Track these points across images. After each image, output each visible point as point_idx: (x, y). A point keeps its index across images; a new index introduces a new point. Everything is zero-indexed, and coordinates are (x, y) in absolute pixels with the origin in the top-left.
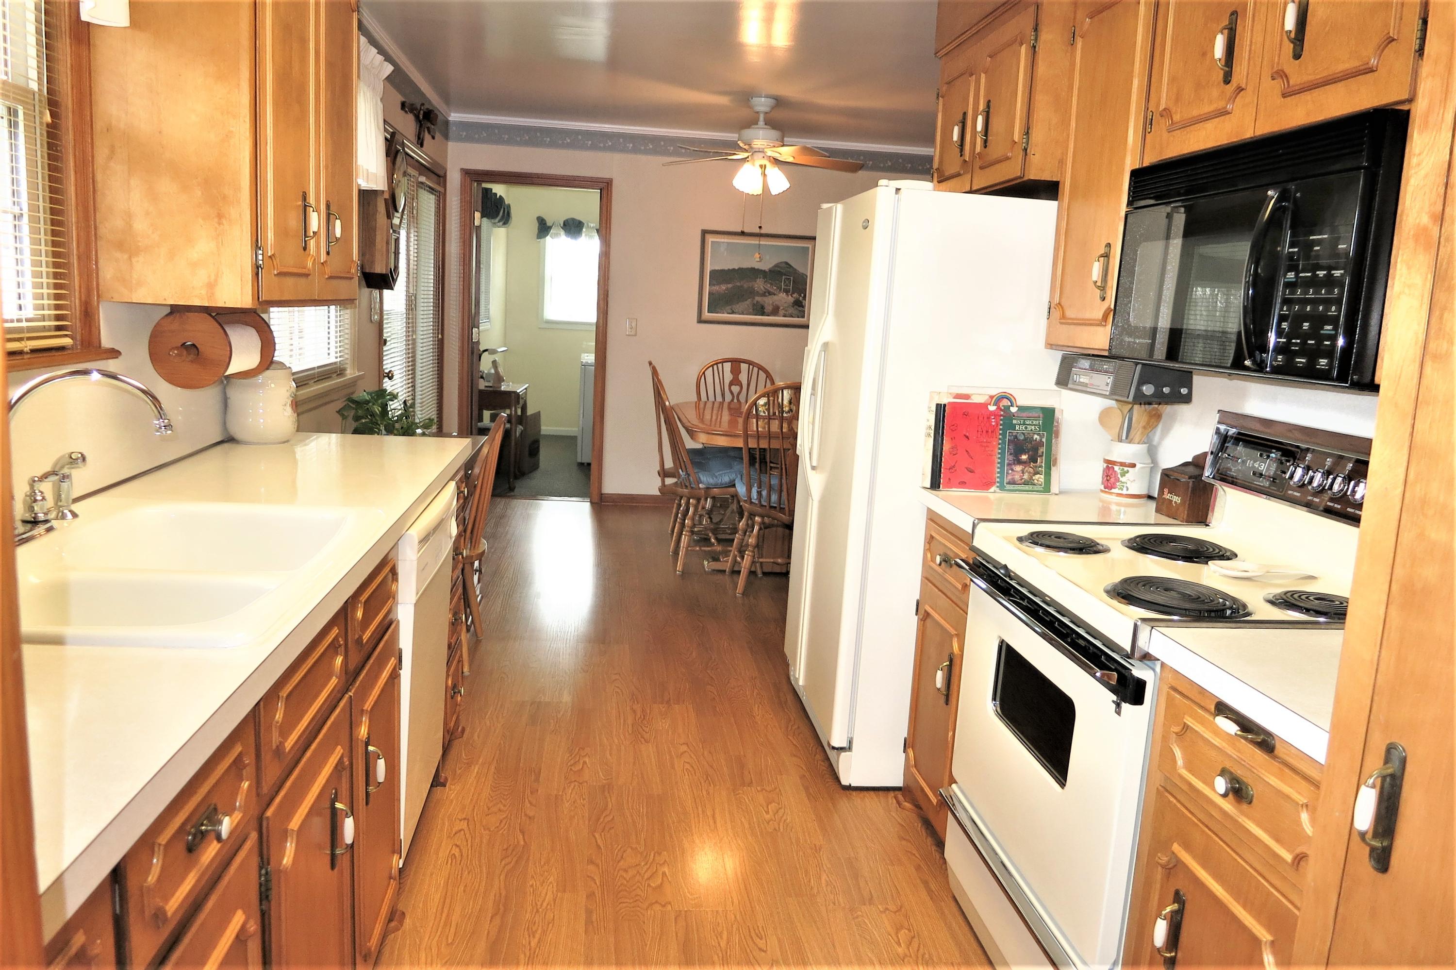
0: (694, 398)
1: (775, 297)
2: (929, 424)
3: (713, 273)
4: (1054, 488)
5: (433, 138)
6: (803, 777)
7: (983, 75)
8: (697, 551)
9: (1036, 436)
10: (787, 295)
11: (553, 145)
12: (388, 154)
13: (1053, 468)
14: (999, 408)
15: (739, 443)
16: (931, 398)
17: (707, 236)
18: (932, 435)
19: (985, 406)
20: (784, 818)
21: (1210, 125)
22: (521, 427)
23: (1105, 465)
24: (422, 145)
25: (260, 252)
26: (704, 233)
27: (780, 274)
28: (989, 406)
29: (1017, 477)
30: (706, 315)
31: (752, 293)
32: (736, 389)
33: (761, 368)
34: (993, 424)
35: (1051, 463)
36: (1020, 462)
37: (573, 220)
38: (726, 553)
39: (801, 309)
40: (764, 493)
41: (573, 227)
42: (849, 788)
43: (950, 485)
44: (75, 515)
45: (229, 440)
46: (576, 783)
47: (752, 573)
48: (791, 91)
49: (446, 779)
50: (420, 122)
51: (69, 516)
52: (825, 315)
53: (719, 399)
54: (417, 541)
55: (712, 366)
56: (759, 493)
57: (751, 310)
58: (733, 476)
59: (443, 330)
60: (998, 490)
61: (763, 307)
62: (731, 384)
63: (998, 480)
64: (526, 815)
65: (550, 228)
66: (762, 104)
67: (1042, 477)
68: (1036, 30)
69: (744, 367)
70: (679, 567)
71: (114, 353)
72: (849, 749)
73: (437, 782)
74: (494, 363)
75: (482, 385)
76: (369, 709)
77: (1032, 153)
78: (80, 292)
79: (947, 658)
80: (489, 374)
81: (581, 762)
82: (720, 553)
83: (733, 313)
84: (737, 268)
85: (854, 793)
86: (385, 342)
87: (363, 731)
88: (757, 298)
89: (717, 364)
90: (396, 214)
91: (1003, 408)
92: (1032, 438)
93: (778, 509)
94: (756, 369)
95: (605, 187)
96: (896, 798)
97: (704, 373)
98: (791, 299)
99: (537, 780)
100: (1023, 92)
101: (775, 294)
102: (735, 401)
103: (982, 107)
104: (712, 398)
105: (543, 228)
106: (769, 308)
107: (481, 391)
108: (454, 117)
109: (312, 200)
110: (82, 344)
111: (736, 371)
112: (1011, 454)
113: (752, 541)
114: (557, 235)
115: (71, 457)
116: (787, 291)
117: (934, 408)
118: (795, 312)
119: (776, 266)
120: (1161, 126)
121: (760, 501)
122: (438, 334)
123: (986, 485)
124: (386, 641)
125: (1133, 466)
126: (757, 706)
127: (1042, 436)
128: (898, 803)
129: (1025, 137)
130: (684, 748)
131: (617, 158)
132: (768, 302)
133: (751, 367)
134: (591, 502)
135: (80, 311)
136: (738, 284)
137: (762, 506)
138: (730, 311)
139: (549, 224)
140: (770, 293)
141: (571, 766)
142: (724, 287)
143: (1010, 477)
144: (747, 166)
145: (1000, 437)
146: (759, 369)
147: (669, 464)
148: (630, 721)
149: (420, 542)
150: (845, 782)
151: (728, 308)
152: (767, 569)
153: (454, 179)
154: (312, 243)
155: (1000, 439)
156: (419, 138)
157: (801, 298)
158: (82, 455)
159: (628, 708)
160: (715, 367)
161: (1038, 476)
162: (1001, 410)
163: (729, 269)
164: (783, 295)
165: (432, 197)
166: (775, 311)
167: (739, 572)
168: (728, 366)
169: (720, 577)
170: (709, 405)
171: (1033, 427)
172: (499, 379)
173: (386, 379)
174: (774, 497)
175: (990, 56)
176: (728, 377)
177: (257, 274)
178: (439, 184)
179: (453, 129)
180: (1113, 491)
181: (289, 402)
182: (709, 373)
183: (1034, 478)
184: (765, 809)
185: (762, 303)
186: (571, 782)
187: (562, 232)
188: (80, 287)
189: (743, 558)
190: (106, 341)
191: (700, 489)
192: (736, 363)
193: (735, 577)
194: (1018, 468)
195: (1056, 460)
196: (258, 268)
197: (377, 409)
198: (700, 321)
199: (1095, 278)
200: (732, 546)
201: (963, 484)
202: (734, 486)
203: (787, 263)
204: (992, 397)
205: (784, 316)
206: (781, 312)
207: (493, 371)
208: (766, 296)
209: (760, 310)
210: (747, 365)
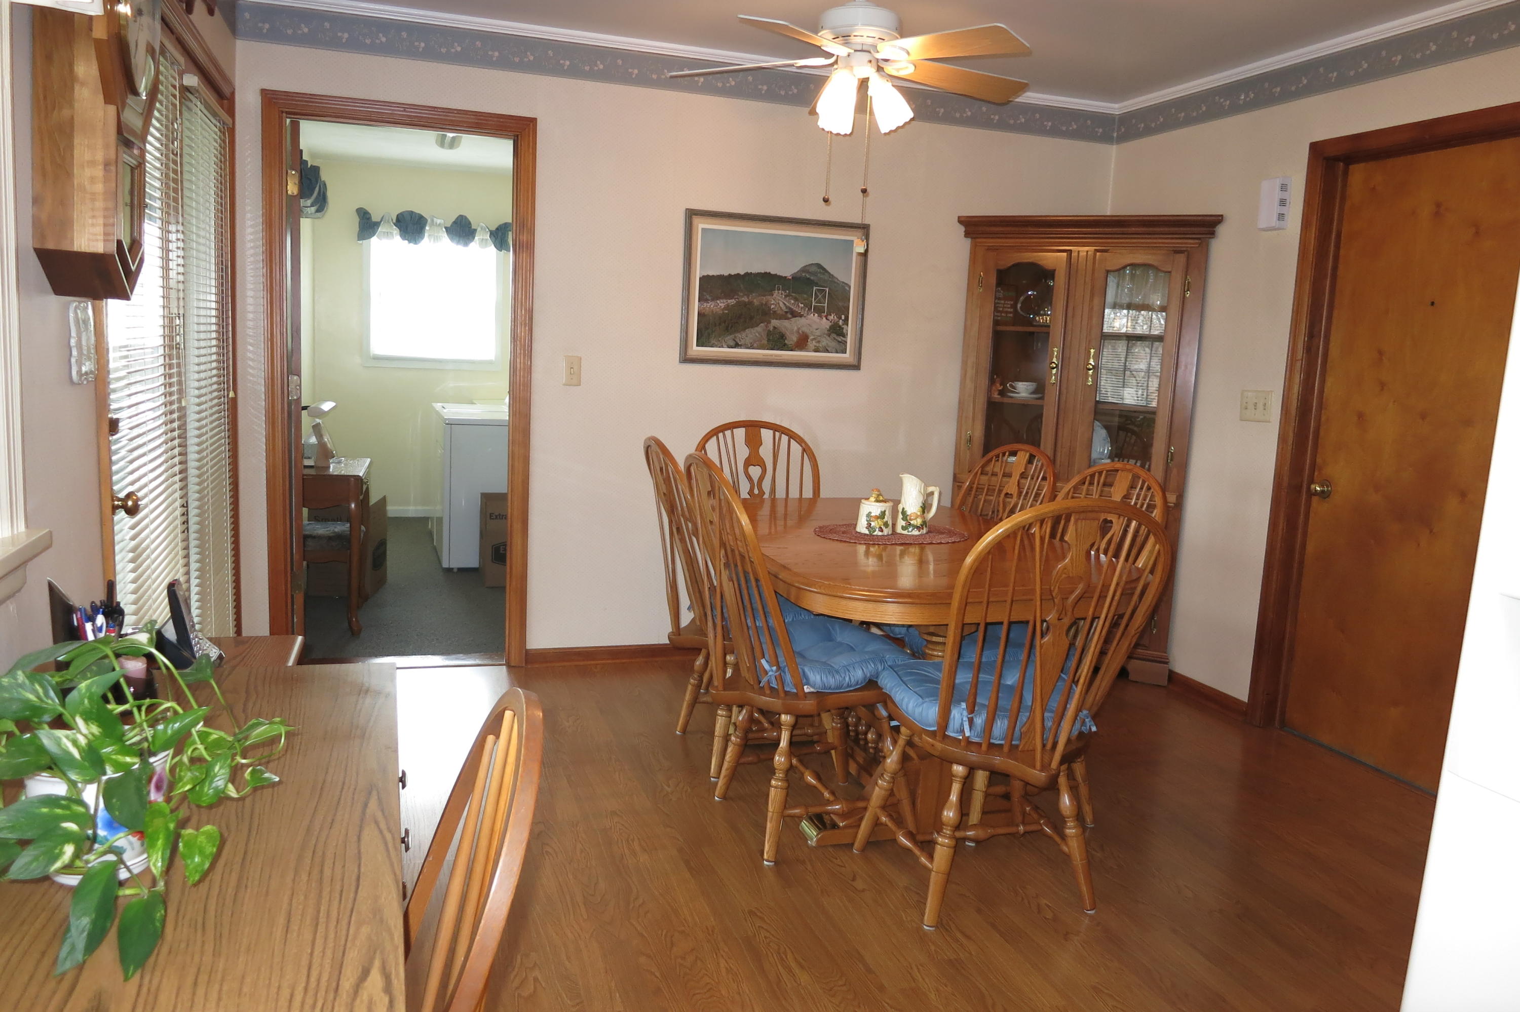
1: (801, 322)
3: (704, 280)
10: (820, 316)
17: (695, 220)
26: (691, 214)
27: (810, 283)
30: (696, 350)
31: (766, 313)
32: (755, 471)
33: (792, 435)
37: (411, 213)
39: (840, 339)
41: (411, 226)
55: (716, 434)
56: (967, 722)
57: (765, 342)
59: (235, 378)
61: (782, 336)
62: (748, 463)
65: (377, 224)
69: (767, 435)
74: (320, 429)
80: (312, 447)
83: (737, 345)
84: (742, 273)
86: (114, 426)
88: (775, 322)
89: (723, 431)
94: (785, 438)
95: (522, 133)
98: (825, 324)
101: (801, 316)
102: (756, 491)
105: (367, 224)
106: (792, 339)
111: (753, 442)
114: (388, 235)
116: (819, 311)
118: (833, 344)
119: (804, 269)
132: (791, 327)
133: (777, 434)
134: (509, 666)
136: (745, 299)
138: (732, 343)
139: (375, 218)
140: (794, 314)
142: (722, 304)
146: (790, 437)
151: (729, 339)
157: (841, 322)
160: (721, 435)
163: (730, 275)
164: (814, 317)
165: (211, 126)
166: (802, 343)
168: (740, 433)
172: (326, 454)
173: (121, 520)
176: (743, 452)
178: (222, 106)
179: (245, 6)
182: (712, 445)
185: (783, 330)
187: (396, 231)
192: (753, 428)
198: (686, 359)
203: (819, 266)
205: (816, 351)
206: (812, 344)
207: (316, 441)
208: (788, 319)
209: (778, 341)
210: (771, 432)
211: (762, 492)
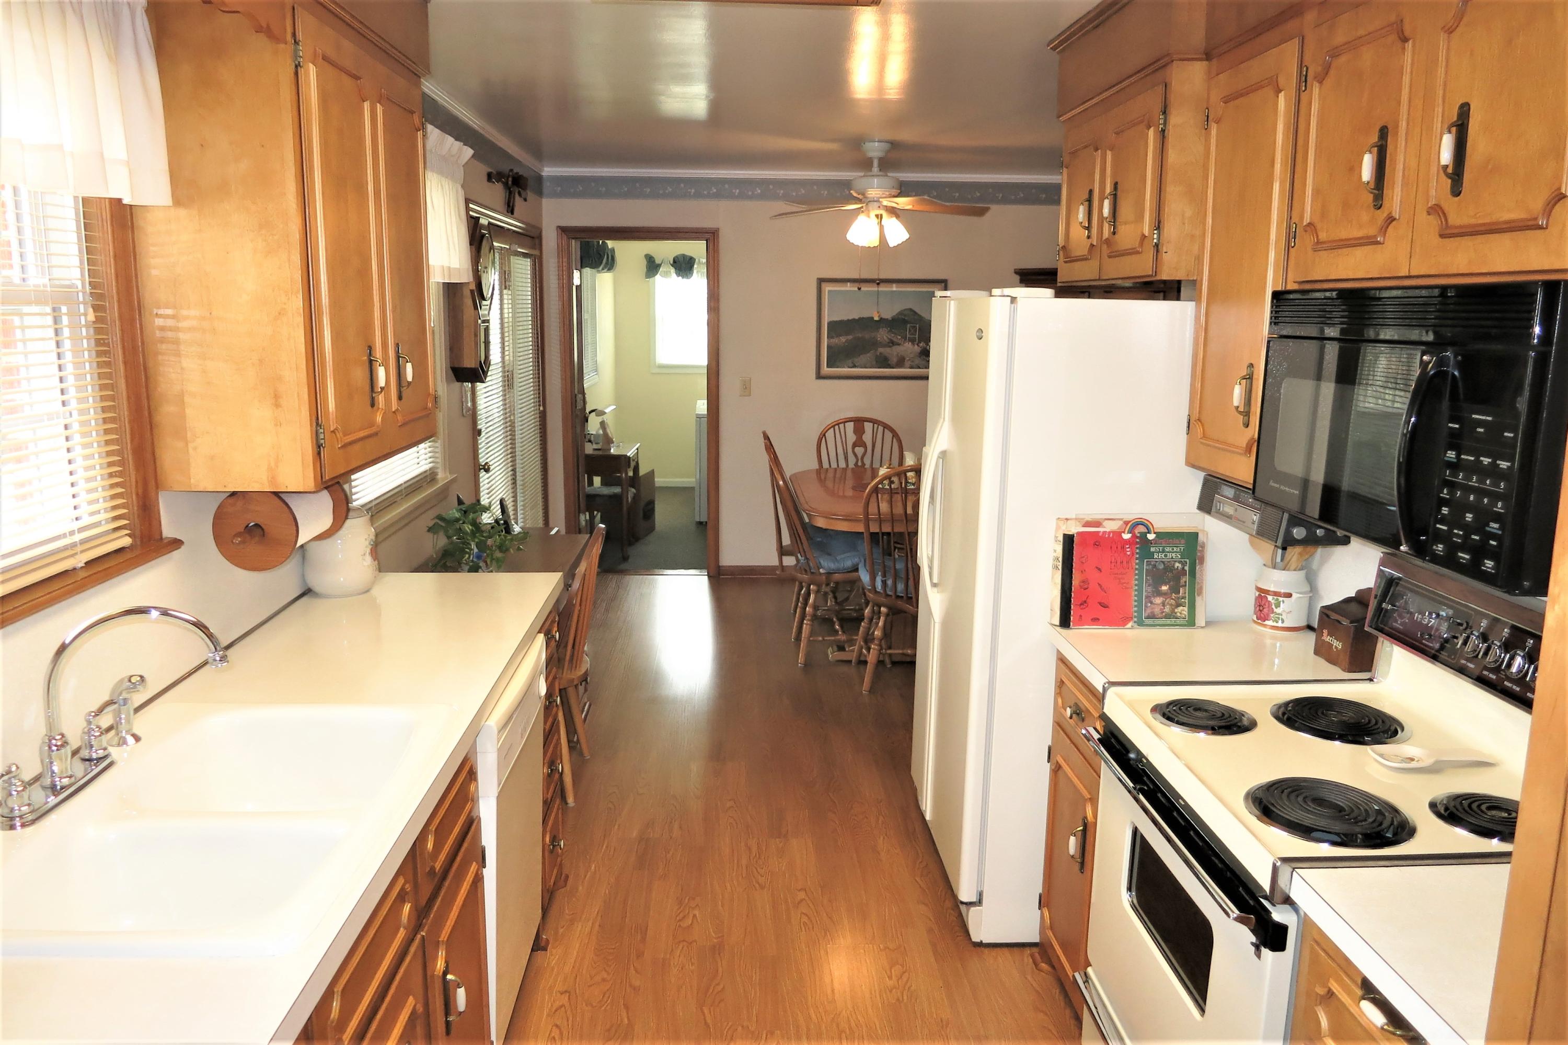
0: (815, 466)
1: (899, 348)
2: (1055, 554)
3: (832, 325)
4: (1200, 620)
5: (525, 200)
6: (930, 931)
7: (1109, 154)
8: (820, 641)
9: (1177, 565)
10: (913, 344)
11: (655, 196)
12: (471, 243)
13: (1198, 599)
14: (1134, 536)
15: (860, 528)
16: (1058, 528)
17: (823, 285)
18: (1060, 567)
19: (1118, 534)
20: (909, 984)
21: (1359, 252)
22: (633, 490)
23: (1257, 593)
24: (512, 213)
25: (322, 431)
26: (820, 281)
27: (905, 322)
28: (1123, 534)
29: (1157, 611)
30: (825, 370)
31: (874, 344)
32: (859, 450)
33: (886, 426)
34: (1128, 553)
35: (1195, 591)
36: (1159, 594)
37: (684, 256)
38: (852, 642)
39: (928, 359)
40: (890, 582)
41: (683, 266)
42: (980, 945)
43: (1081, 622)
44: (137, 739)
45: (307, 592)
46: (685, 943)
47: (880, 663)
48: (906, 135)
49: (547, 942)
50: (509, 189)
51: (130, 740)
52: (942, 420)
53: (842, 464)
54: (496, 732)
55: (834, 426)
56: (884, 583)
57: (874, 363)
58: (856, 560)
59: (544, 399)
60: (1136, 626)
61: (886, 359)
62: (855, 445)
63: (1136, 614)
64: (631, 986)
65: (659, 266)
66: (875, 150)
67: (1186, 609)
68: (1164, 113)
69: (868, 426)
70: (801, 659)
71: (176, 543)
72: (979, 902)
73: (538, 946)
74: (603, 424)
75: (589, 449)
76: (445, 939)
77: (1165, 250)
78: (137, 487)
79: (1080, 822)
80: (597, 436)
81: (691, 916)
82: (844, 641)
83: (854, 366)
84: (857, 318)
85: (986, 951)
86: (479, 432)
87: (440, 965)
88: (881, 350)
89: (838, 424)
90: (484, 303)
91: (1138, 535)
92: (1173, 566)
93: (905, 598)
94: (881, 428)
95: (711, 237)
96: (1032, 956)
97: (824, 435)
98: (917, 349)
99: (643, 940)
100: (1153, 180)
101: (899, 344)
102: (860, 464)
103: (1108, 189)
104: (834, 465)
105: (652, 267)
106: (894, 360)
107: (588, 457)
108: (548, 171)
109: (378, 353)
110: (142, 538)
111: (859, 431)
112: (1149, 586)
113: (878, 633)
114: (667, 274)
115: (130, 681)
116: (912, 341)
117: (1061, 538)
118: (918, 363)
119: (901, 313)
120: (1305, 241)
121: (885, 591)
122: (540, 405)
123: (1122, 622)
124: (467, 849)
125: (1289, 595)
126: (882, 838)
127: (1184, 564)
128: (1036, 964)
129: (1155, 232)
130: (802, 895)
131: (724, 206)
132: (893, 353)
133: (876, 425)
134: (709, 576)
135: (138, 506)
136: (856, 335)
137: (888, 595)
138: (851, 365)
139: (658, 261)
140: (894, 344)
141: (680, 920)
142: (843, 339)
143: (1149, 611)
144: (862, 218)
145: (1137, 567)
146: (884, 428)
147: (786, 541)
148: (744, 862)
149: (499, 732)
150: (975, 938)
151: (849, 362)
152: (896, 659)
153: (550, 239)
154: (381, 399)
155: (1136, 569)
156: (509, 206)
157: (926, 347)
158: (141, 677)
159: (743, 844)
160: (837, 427)
161: (1181, 608)
162: (1137, 537)
163: (848, 320)
164: (908, 345)
165: (528, 262)
166: (900, 363)
167: (865, 662)
168: (850, 426)
169: (844, 669)
170: (830, 474)
171: (1174, 555)
172: (608, 441)
173: (482, 473)
174: (900, 587)
175: (1117, 133)
176: (851, 438)
177: (319, 453)
178: (533, 247)
179: (547, 186)
180: (1267, 622)
181: (368, 551)
182: (830, 434)
183: (1176, 610)
184: (888, 972)
185: (887, 355)
186: (680, 942)
187: (673, 270)
188: (137, 482)
189: (869, 649)
190: (168, 531)
191: (821, 574)
192: (859, 423)
193: (862, 667)
194: (1158, 600)
195: (1201, 589)
196: (319, 447)
197: (468, 528)
198: (819, 376)
199: (1236, 403)
200: (857, 635)
201: (1095, 621)
202: (856, 570)
203: (911, 310)
204: (1126, 523)
205: (911, 367)
206: (907, 363)
207: (601, 432)
208: (890, 347)
209: (883, 362)
210: (872, 424)
211: (863, 464)
